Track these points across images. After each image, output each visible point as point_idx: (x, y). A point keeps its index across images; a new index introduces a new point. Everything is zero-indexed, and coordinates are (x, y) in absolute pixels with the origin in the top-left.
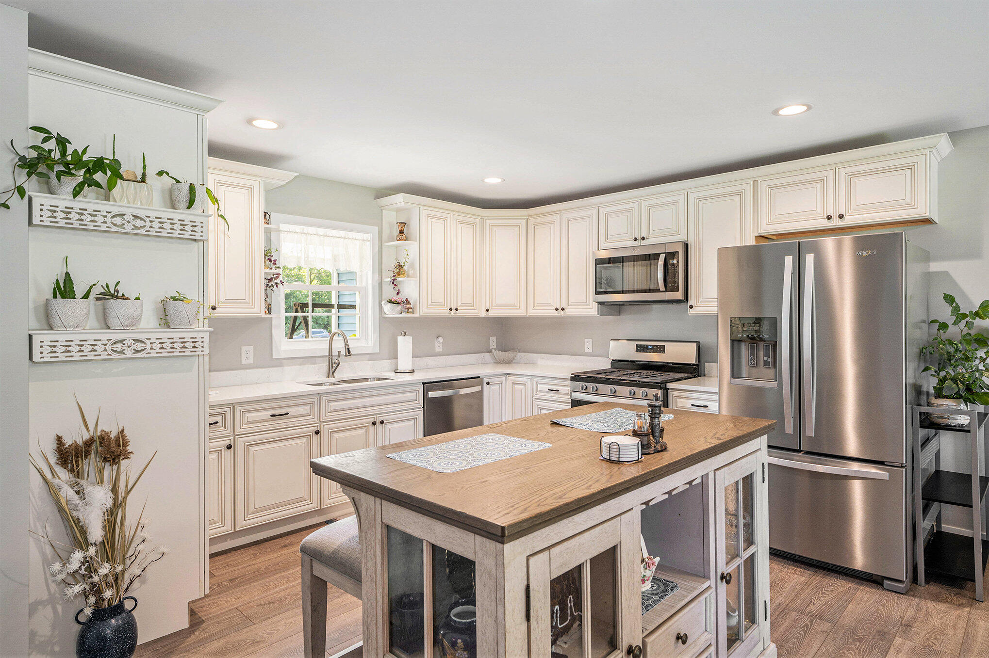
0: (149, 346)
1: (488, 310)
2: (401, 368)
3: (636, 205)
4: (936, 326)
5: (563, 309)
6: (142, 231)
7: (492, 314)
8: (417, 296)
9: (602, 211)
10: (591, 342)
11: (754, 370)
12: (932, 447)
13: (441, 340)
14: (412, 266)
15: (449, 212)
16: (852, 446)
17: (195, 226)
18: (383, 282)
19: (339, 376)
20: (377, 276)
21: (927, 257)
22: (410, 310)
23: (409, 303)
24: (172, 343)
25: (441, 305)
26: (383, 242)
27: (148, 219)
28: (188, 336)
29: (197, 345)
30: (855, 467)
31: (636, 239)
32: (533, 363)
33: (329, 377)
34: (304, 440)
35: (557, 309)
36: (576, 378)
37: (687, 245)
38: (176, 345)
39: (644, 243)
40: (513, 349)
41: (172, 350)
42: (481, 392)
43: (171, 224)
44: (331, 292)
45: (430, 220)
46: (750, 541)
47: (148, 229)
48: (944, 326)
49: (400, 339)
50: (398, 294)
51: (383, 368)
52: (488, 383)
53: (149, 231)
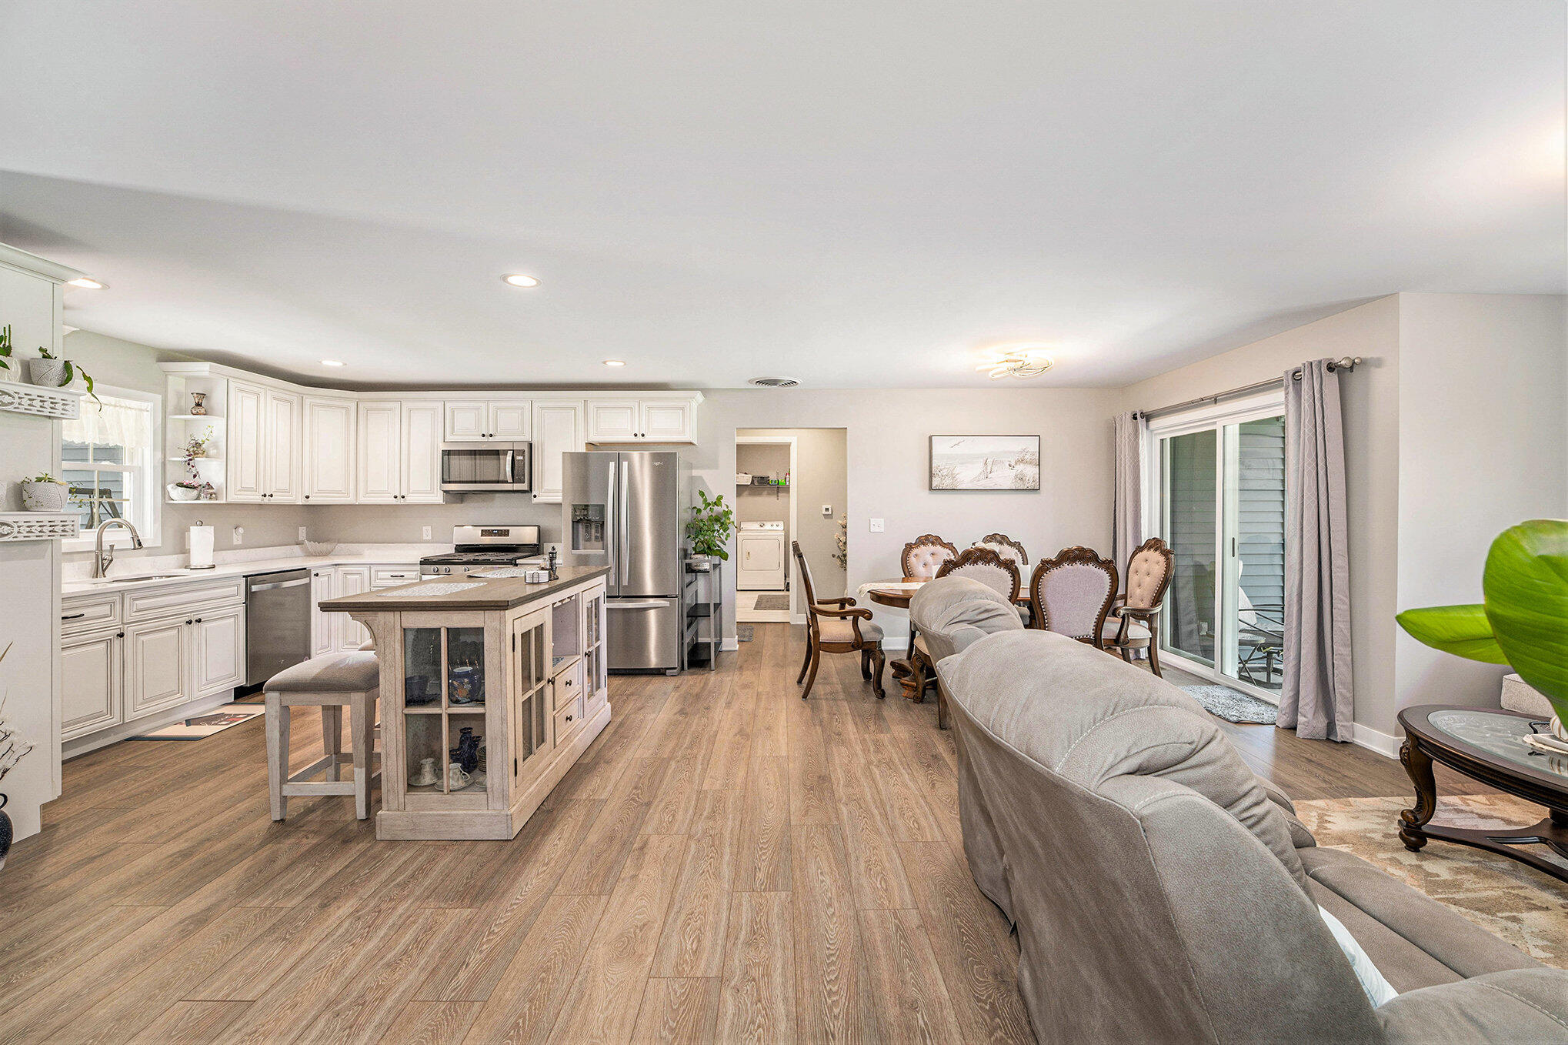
0: (16, 529)
1: (307, 497)
2: (196, 563)
3: (483, 405)
4: (696, 510)
5: (403, 497)
6: (10, 408)
7: (311, 501)
8: (223, 480)
9: (448, 405)
10: (430, 530)
11: (588, 543)
12: (692, 588)
13: (241, 530)
14: (215, 445)
15: (264, 387)
16: (649, 588)
17: (67, 405)
18: (167, 462)
20: (159, 455)
21: (691, 467)
22: (214, 496)
23: (212, 488)
24: (40, 526)
25: (251, 491)
26: (167, 413)
27: (16, 396)
28: (57, 519)
29: (67, 528)
30: (651, 601)
31: (484, 435)
32: (359, 554)
33: (97, 577)
34: (103, 645)
35: (396, 497)
36: (426, 562)
37: (531, 444)
38: (45, 529)
39: (491, 439)
40: (327, 541)
41: (41, 534)
42: (308, 586)
43: (41, 401)
44: (122, 473)
45: (240, 394)
46: (598, 639)
47: (17, 406)
48: (699, 511)
49: (194, 530)
50: (195, 476)
51: (168, 564)
52: (317, 575)
53: (18, 408)
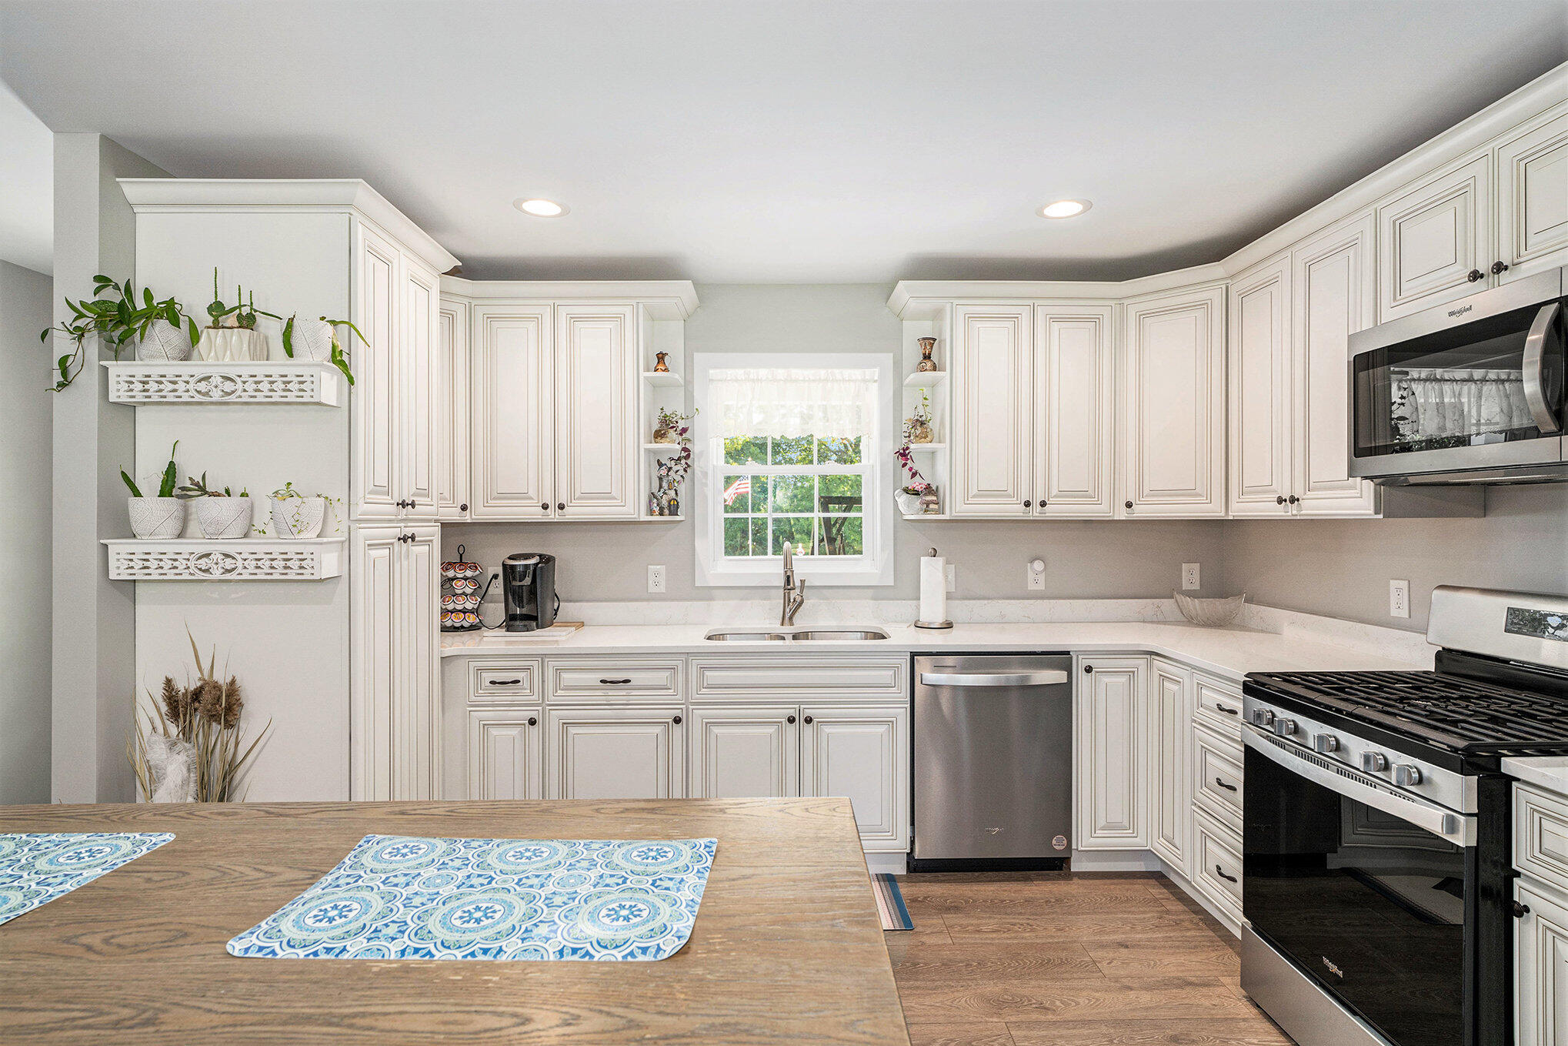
0: (240, 563)
1: (1129, 505)
2: (925, 618)
5: (1294, 501)
6: (235, 398)
13: (1040, 566)
17: (303, 382)
19: (801, 624)
23: (932, 493)
24: (269, 560)
26: (901, 376)
27: (238, 380)
28: (291, 550)
31: (1475, 276)
33: (784, 626)
35: (1281, 501)
36: (1255, 687)
38: (275, 564)
41: (271, 571)
47: (241, 393)
49: (924, 562)
50: (914, 475)
52: (1089, 670)
53: (242, 397)
